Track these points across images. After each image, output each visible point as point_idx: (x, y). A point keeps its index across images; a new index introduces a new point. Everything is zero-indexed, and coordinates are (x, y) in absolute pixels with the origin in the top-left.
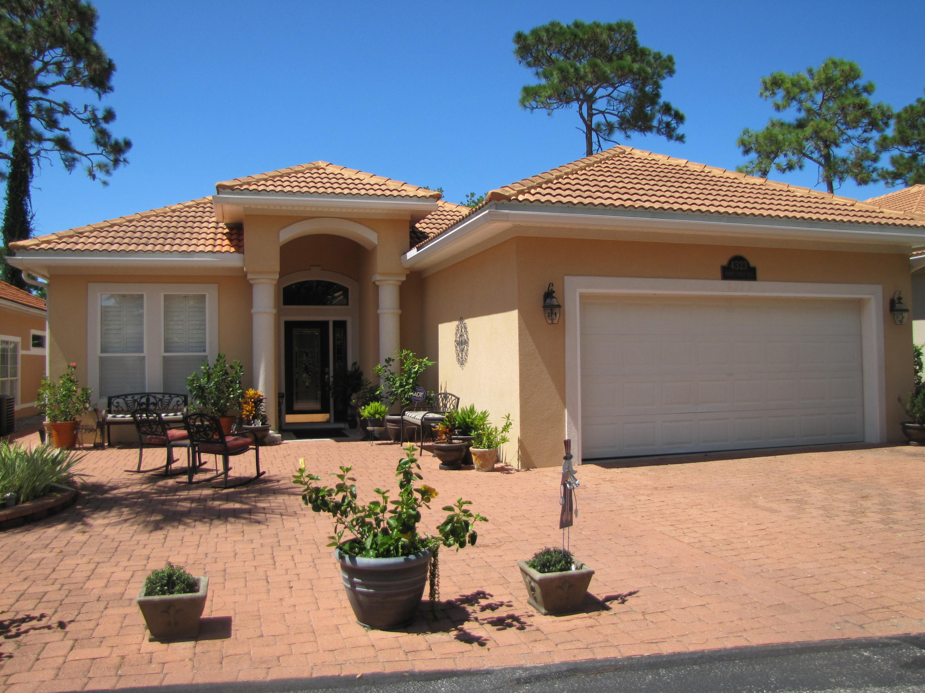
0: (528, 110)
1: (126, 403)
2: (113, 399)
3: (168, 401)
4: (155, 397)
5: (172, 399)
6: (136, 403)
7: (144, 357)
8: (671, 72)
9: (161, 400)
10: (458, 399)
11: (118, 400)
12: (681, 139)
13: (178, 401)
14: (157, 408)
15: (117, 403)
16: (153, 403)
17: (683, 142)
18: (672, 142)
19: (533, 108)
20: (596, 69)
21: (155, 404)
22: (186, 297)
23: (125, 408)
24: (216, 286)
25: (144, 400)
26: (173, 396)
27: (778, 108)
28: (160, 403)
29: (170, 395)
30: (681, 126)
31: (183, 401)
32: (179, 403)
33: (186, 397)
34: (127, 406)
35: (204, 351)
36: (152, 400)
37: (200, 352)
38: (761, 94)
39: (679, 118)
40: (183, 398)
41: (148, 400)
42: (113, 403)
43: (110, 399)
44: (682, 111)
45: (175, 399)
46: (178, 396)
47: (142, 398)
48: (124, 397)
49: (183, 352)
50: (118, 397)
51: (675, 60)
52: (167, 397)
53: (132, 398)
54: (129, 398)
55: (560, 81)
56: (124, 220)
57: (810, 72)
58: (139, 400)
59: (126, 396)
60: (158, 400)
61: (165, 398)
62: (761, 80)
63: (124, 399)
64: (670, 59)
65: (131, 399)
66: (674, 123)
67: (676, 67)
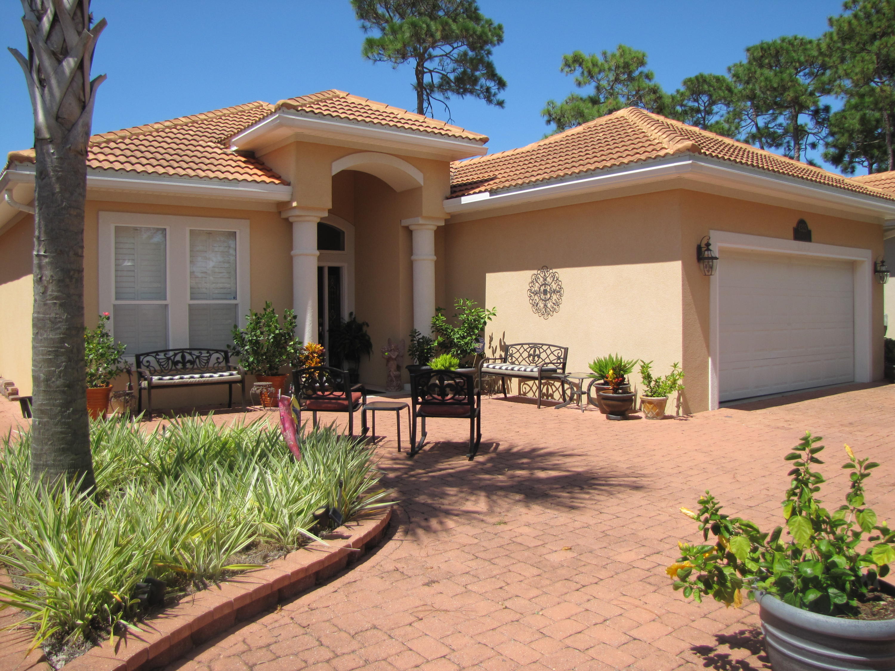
0: (371, 62)
1: (158, 362)
2: (142, 357)
3: (206, 358)
4: (190, 354)
5: (210, 355)
6: (170, 361)
7: (166, 306)
8: (500, 40)
9: (198, 357)
10: (566, 350)
11: (149, 358)
12: (501, 104)
13: (218, 358)
14: (195, 366)
15: (148, 362)
16: (189, 361)
17: (503, 107)
18: (492, 106)
19: (375, 61)
20: (447, 28)
21: (192, 362)
22: (210, 233)
23: (158, 368)
24: (248, 222)
25: (178, 358)
26: (211, 352)
27: (579, 84)
28: (197, 360)
29: (208, 351)
30: (502, 91)
31: (224, 358)
32: (219, 361)
33: (226, 353)
34: (160, 365)
35: (235, 298)
36: (188, 357)
37: (230, 299)
38: (562, 70)
39: (502, 84)
40: (223, 354)
41: (183, 357)
42: (142, 362)
43: (138, 357)
44: (505, 78)
45: (215, 356)
46: (217, 351)
47: (175, 355)
48: (154, 355)
49: (206, 299)
50: (148, 354)
51: (505, 29)
52: (205, 354)
53: (165, 355)
54: (161, 356)
55: (411, 36)
56: (117, 137)
57: (604, 54)
58: (172, 358)
59: (157, 353)
60: (195, 357)
61: (203, 355)
62: (563, 57)
63: (155, 358)
64: (500, 28)
65: (163, 357)
66: (494, 89)
67: (505, 36)
